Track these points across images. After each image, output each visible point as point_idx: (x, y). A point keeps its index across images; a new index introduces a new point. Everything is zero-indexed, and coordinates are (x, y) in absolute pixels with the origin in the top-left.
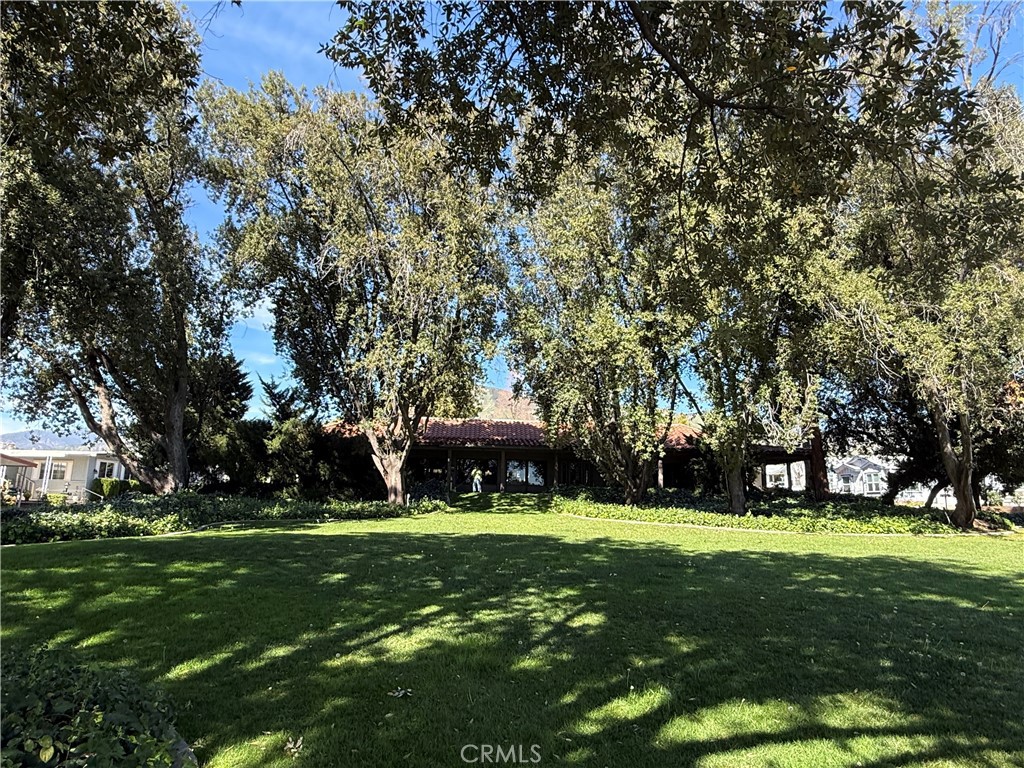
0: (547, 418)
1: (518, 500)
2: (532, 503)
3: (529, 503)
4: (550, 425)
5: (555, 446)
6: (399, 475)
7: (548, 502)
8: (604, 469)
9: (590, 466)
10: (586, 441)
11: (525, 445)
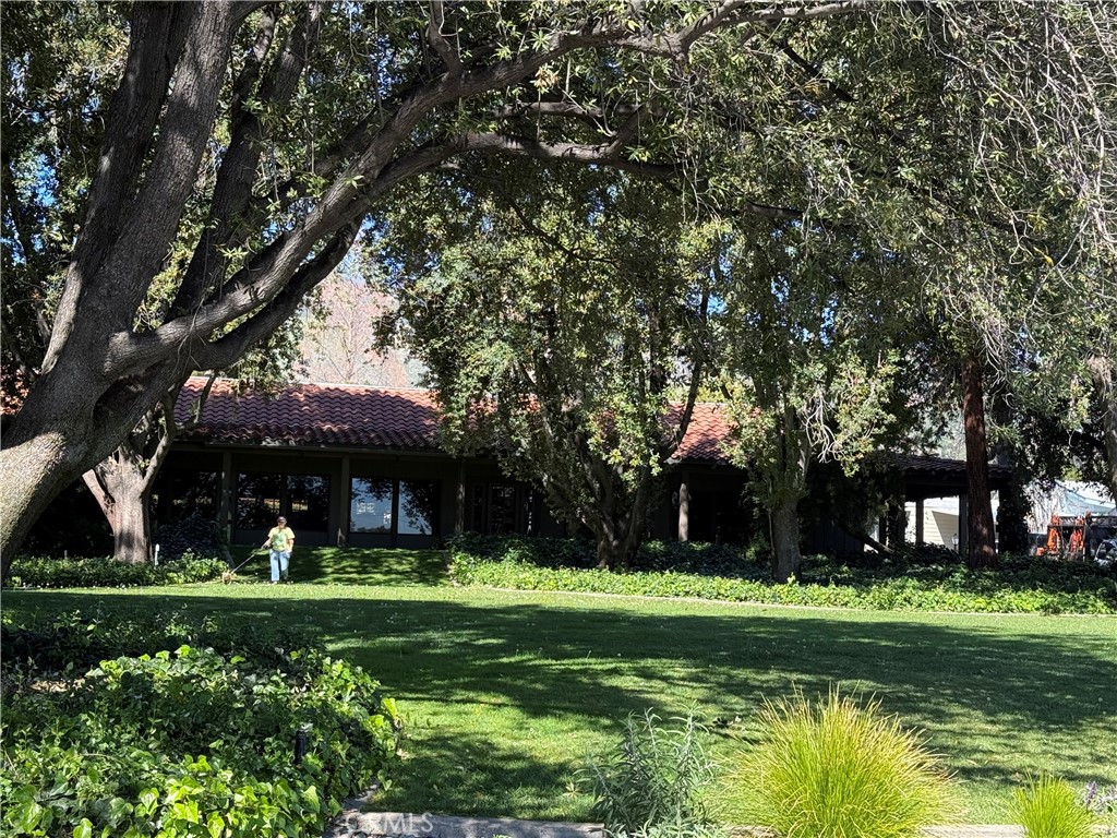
0: (445, 395)
1: (376, 562)
2: (406, 567)
3: (400, 568)
4: (451, 409)
5: (461, 451)
6: (139, 506)
7: (443, 566)
8: (558, 500)
9: (526, 488)
10: (524, 443)
11: (394, 446)
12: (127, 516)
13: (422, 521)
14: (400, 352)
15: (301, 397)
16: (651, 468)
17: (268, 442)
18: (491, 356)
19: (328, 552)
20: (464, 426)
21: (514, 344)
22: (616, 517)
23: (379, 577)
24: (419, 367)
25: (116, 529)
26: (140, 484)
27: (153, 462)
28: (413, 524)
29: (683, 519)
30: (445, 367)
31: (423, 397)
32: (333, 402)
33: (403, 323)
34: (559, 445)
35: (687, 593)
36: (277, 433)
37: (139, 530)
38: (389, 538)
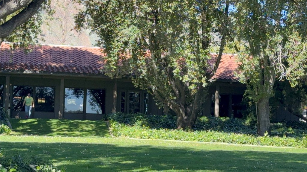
0: (108, 50)
1: (76, 126)
2: (90, 129)
3: (87, 129)
4: (110, 57)
5: (115, 76)
7: (107, 128)
8: (159, 98)
9: (145, 93)
10: (144, 72)
11: (84, 73)
13: (97, 108)
14: (87, 31)
15: (42, 51)
16: (202, 83)
17: (27, 72)
18: (129, 32)
19: (54, 121)
20: (116, 64)
21: (139, 26)
22: (186, 106)
23: (78, 133)
24: (96, 37)
28: (94, 109)
29: (217, 107)
30: (107, 38)
31: (98, 51)
32: (56, 53)
33: (88, 17)
34: (160, 73)
35: (218, 140)
36: (31, 67)
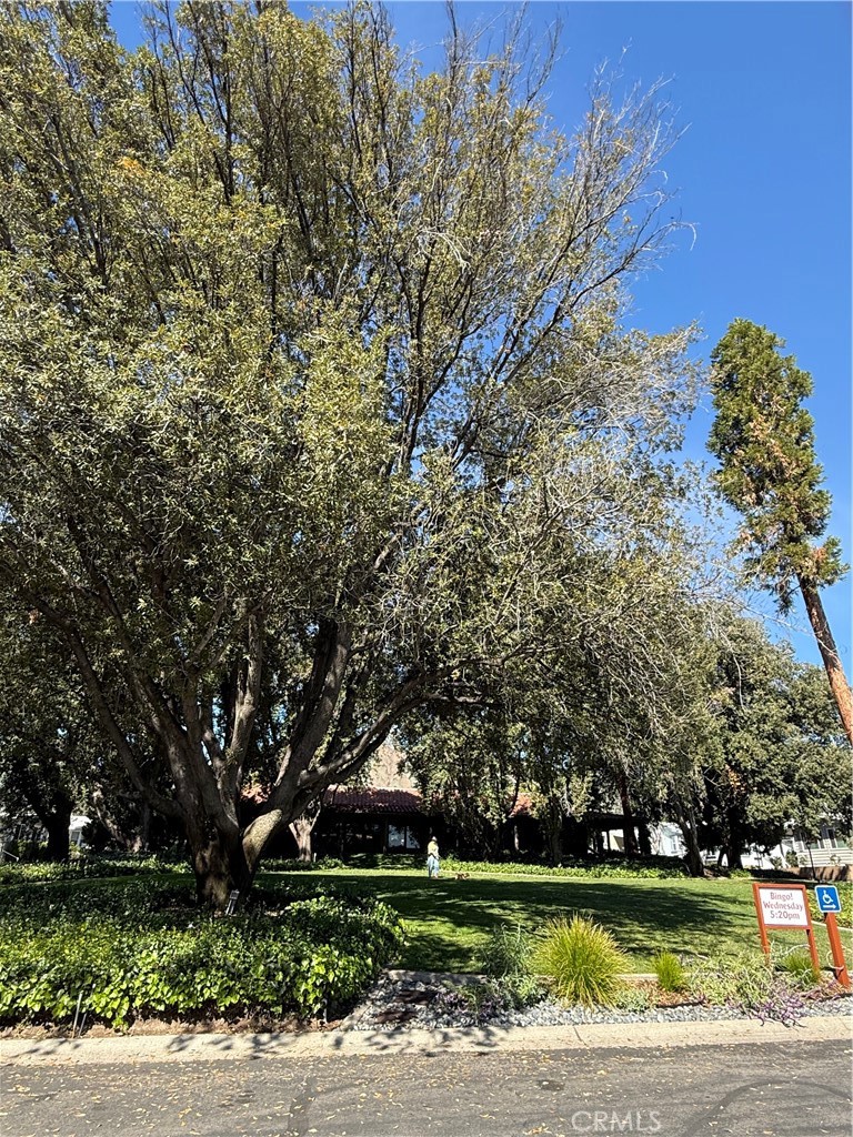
0: (424, 791)
1: (398, 860)
2: (410, 862)
3: (407, 862)
4: (426, 797)
5: (430, 814)
6: (309, 838)
8: (467, 833)
10: (454, 810)
11: (405, 812)
12: (304, 842)
13: (416, 843)
16: (502, 819)
17: (358, 811)
18: (440, 776)
19: (380, 856)
23: (399, 866)
25: (300, 847)
26: (309, 828)
27: (315, 820)
30: (423, 781)
34: (467, 811)
37: (309, 848)
38: (402, 849)
